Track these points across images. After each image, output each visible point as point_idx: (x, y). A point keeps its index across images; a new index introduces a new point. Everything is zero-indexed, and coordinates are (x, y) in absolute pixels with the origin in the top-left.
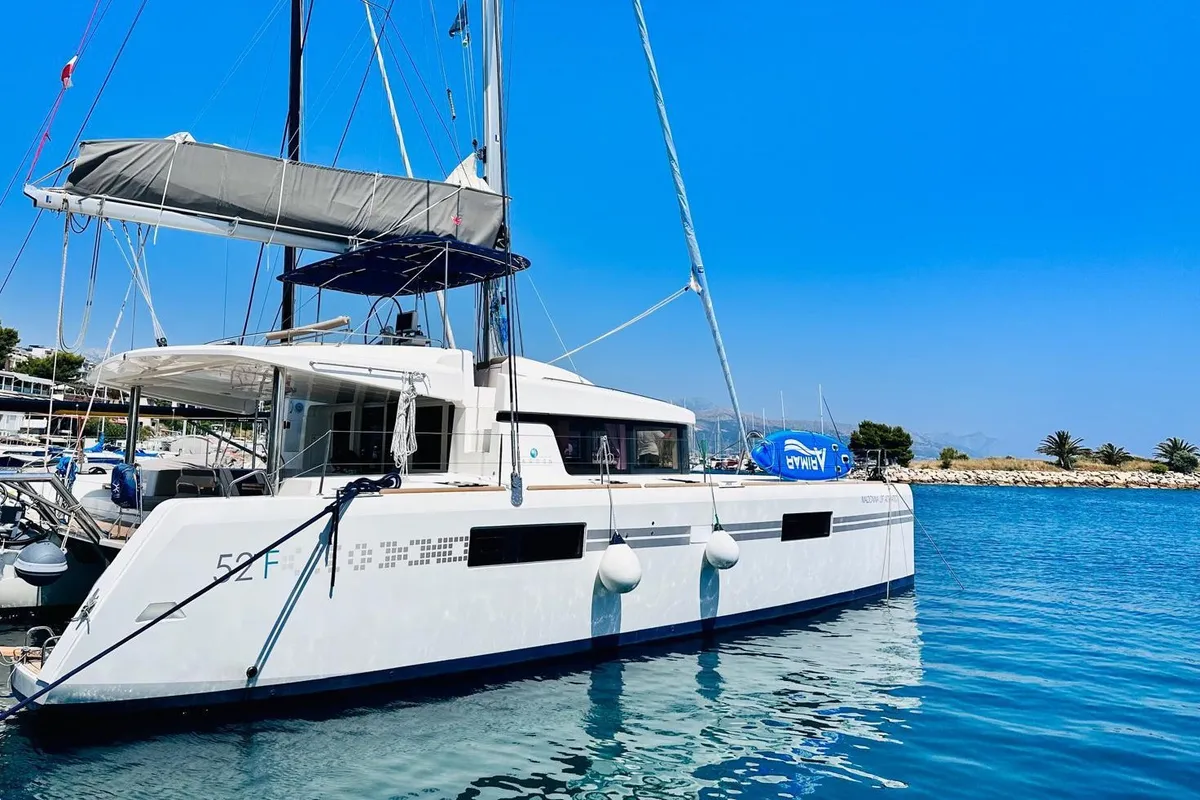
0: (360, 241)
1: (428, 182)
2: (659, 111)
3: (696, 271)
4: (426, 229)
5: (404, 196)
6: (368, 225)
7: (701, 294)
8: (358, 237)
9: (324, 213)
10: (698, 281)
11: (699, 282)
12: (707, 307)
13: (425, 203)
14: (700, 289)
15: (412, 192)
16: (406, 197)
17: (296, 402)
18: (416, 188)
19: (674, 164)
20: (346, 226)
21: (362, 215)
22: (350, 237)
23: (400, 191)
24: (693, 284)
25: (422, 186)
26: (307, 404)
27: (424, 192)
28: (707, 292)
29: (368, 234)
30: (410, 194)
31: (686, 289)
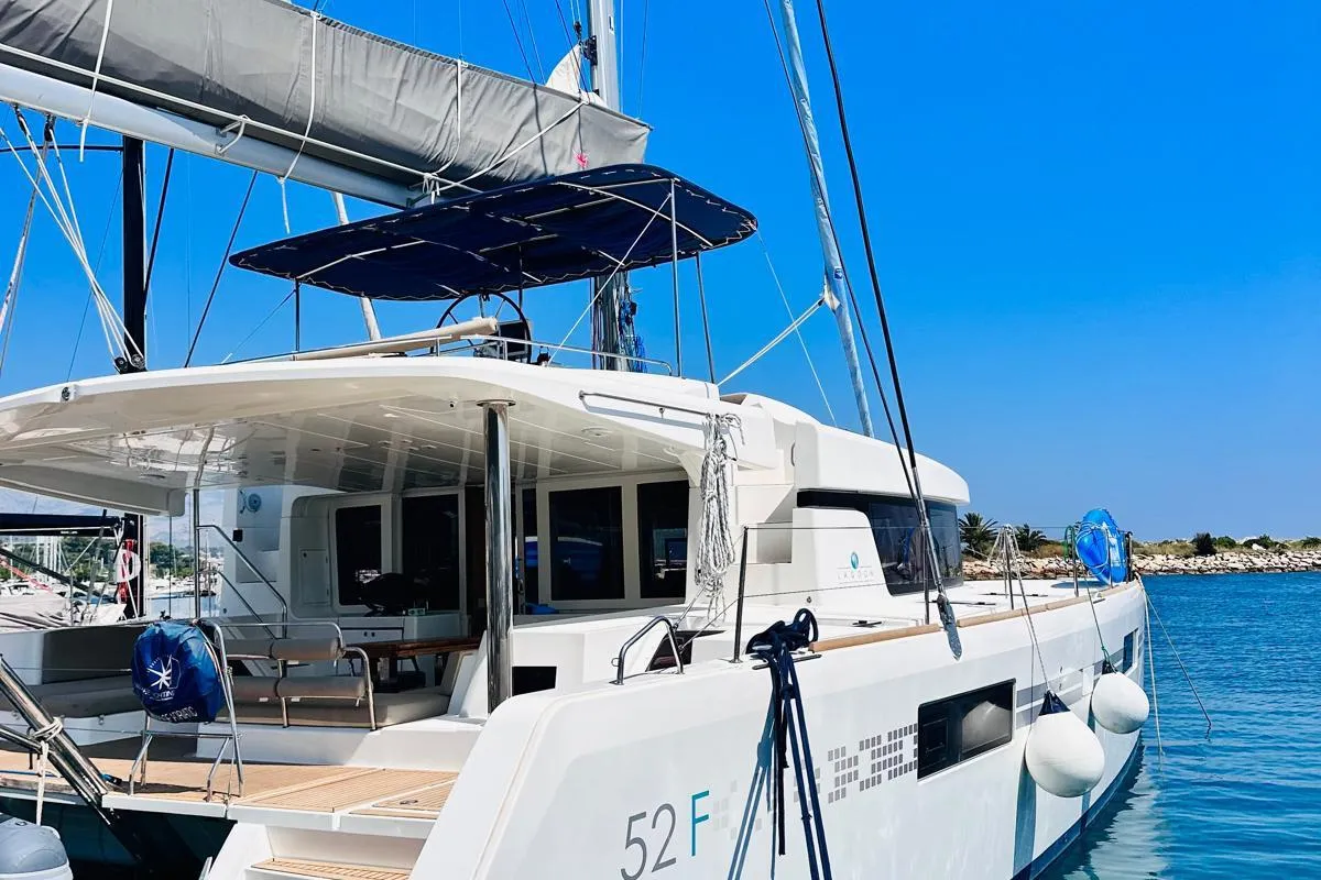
0: (442, 185)
1: (535, 87)
2: (786, 16)
3: (831, 276)
4: (542, 170)
5: (502, 109)
6: (456, 154)
7: (838, 312)
8: (440, 175)
9: (386, 122)
10: (835, 290)
11: (836, 294)
12: (846, 333)
13: (533, 122)
14: (837, 303)
15: (513, 100)
16: (505, 110)
17: (249, 492)
18: (518, 94)
19: (805, 104)
20: (422, 152)
21: (446, 132)
22: (427, 175)
23: (495, 97)
24: (827, 296)
25: (526, 92)
26: (290, 493)
27: (530, 104)
28: (846, 310)
29: (457, 171)
30: (509, 105)
31: (820, 304)
